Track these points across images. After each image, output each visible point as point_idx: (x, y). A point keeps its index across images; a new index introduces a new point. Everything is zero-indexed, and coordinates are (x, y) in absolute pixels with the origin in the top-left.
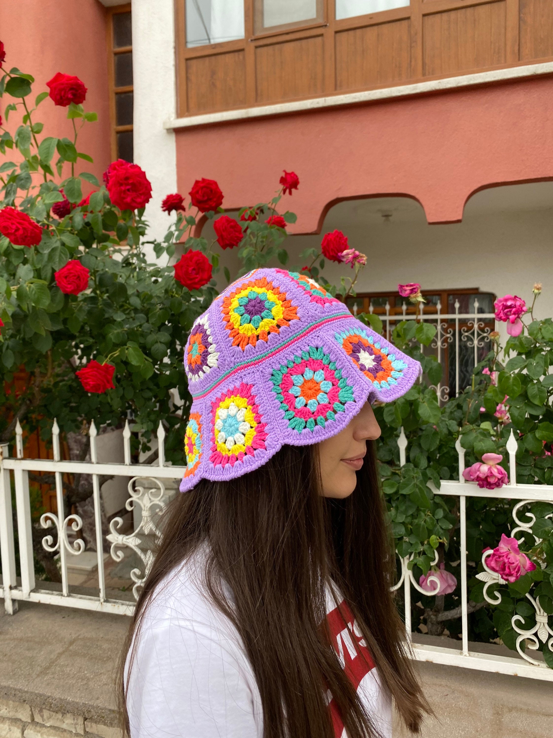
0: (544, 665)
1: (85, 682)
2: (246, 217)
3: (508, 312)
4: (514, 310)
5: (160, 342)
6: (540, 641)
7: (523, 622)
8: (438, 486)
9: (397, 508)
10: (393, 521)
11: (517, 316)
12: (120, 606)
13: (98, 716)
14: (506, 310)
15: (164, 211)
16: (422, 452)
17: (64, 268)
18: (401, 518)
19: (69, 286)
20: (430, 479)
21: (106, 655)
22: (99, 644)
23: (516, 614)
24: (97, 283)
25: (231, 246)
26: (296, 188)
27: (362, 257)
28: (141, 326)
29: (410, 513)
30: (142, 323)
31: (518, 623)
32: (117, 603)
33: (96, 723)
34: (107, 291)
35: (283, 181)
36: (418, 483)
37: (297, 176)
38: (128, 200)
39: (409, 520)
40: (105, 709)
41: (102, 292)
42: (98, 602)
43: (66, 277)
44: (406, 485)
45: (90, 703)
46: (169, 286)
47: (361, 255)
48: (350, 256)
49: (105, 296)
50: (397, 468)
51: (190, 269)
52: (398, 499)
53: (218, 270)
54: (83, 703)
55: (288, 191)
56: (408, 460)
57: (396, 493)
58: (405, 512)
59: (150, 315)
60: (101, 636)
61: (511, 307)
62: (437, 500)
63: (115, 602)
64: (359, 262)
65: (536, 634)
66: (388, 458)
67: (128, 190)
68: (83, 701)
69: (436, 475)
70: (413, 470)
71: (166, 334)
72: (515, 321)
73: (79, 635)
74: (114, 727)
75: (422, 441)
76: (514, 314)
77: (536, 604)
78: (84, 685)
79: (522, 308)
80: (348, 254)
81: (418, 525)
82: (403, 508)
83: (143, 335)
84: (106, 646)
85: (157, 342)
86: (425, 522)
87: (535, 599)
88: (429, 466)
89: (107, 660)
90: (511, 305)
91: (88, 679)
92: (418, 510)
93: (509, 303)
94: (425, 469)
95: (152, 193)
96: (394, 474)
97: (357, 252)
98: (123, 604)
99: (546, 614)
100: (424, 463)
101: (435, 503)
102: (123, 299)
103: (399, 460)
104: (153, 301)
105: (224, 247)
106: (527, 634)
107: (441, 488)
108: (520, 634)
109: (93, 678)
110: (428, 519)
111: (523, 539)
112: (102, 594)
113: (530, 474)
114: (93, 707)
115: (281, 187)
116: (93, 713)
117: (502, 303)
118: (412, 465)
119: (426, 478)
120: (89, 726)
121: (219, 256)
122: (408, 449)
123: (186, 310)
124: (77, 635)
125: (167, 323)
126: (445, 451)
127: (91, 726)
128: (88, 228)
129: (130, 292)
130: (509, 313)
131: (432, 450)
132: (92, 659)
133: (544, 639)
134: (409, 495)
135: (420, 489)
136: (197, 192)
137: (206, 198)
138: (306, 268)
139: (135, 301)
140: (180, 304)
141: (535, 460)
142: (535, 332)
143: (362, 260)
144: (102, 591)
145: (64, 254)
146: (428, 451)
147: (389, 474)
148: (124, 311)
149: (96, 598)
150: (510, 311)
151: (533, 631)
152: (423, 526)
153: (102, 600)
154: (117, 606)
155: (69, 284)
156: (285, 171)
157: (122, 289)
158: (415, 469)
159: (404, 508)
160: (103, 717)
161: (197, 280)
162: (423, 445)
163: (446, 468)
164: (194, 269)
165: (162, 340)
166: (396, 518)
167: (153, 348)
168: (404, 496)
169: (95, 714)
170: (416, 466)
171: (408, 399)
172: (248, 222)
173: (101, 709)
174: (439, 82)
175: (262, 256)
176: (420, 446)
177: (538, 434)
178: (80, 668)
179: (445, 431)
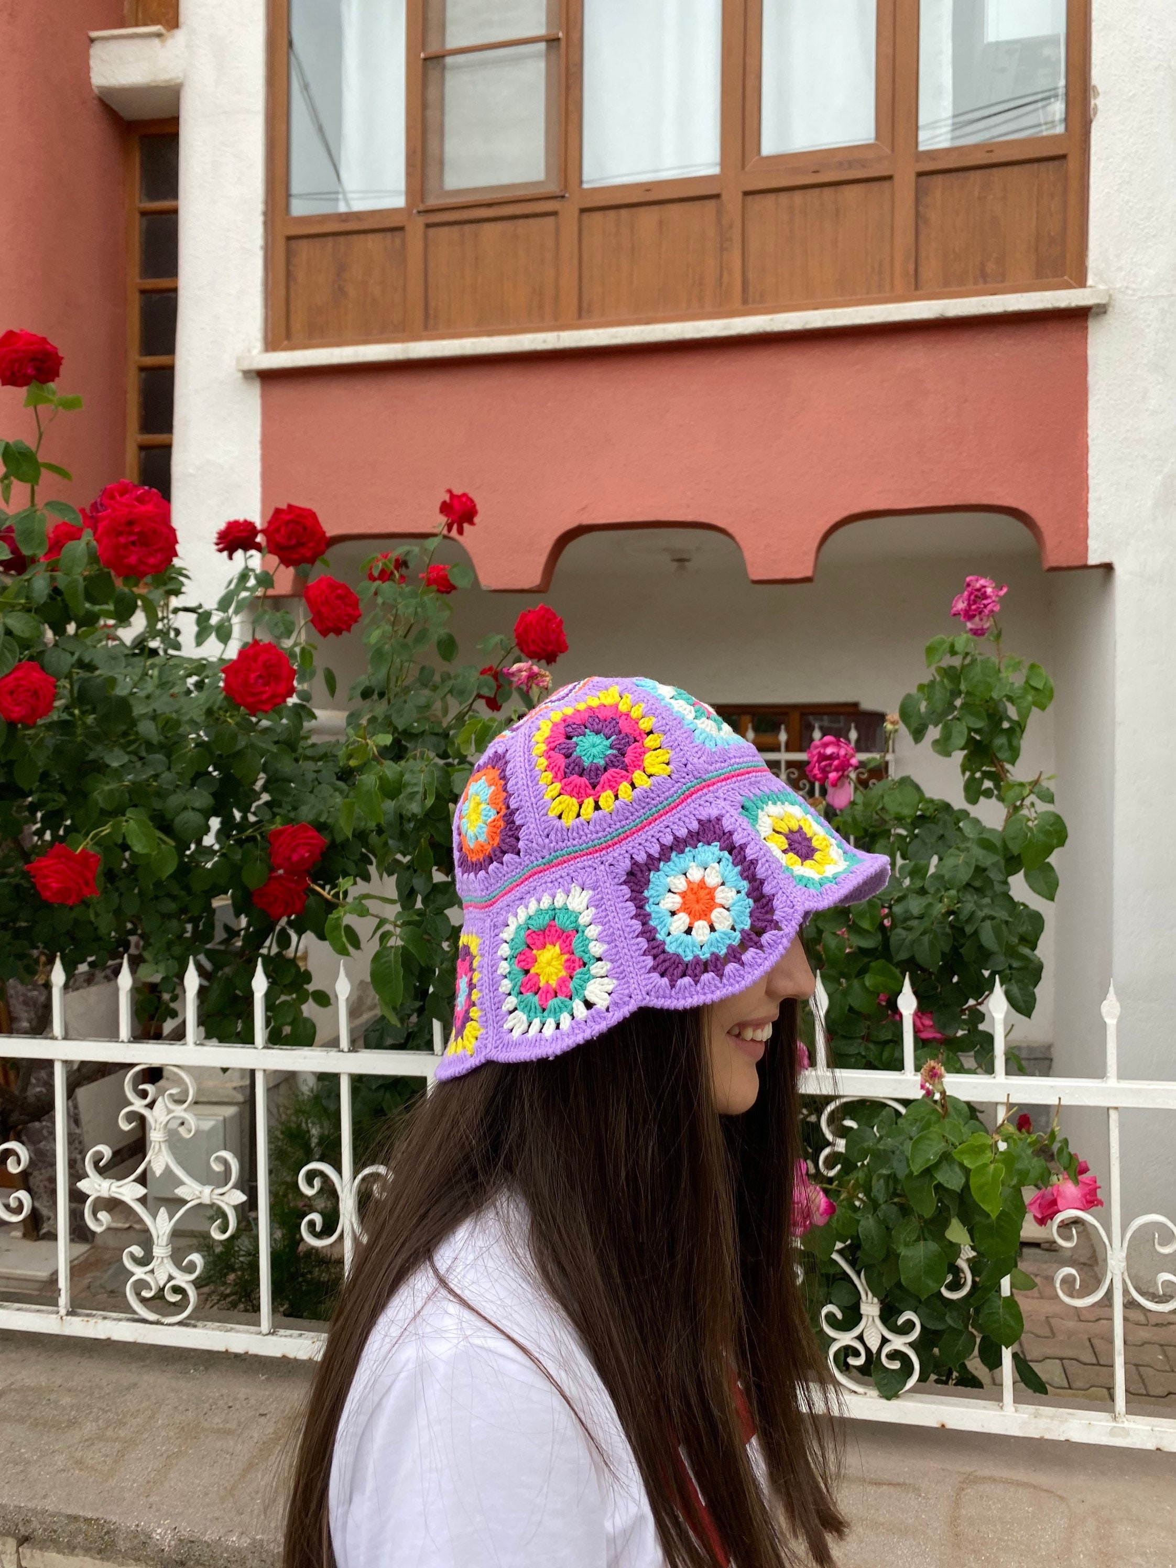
0: (874, 1393)
1: (20, 1468)
2: (376, 573)
3: (826, 766)
4: (836, 762)
5: (193, 809)
6: (868, 1350)
7: (839, 1316)
11: (840, 773)
12: (100, 1321)
13: (45, 1530)
14: (823, 763)
15: (221, 551)
17: (7, 676)
19: (18, 708)
21: (66, 1417)
22: (53, 1397)
23: (831, 1303)
24: (76, 695)
25: (338, 632)
26: (472, 523)
27: (543, 676)
28: (156, 776)
30: (159, 771)
31: (830, 1317)
32: (94, 1316)
33: (41, 1549)
34: (94, 711)
35: (445, 508)
37: (472, 501)
38: (133, 560)
40: (59, 1514)
41: (83, 713)
42: (54, 1316)
43: (11, 693)
45: (30, 1505)
46: (214, 703)
47: (543, 672)
48: (524, 674)
49: (90, 719)
51: (253, 676)
53: (312, 674)
54: (15, 1507)
55: (455, 527)
59: (174, 757)
60: (59, 1382)
61: (831, 757)
63: (88, 1315)
64: (537, 685)
65: (860, 1338)
67: (133, 543)
68: (16, 1503)
71: (205, 793)
72: (839, 784)
73: (12, 1383)
74: (77, 1555)
76: (836, 770)
77: (860, 1283)
78: (17, 1474)
79: (848, 760)
80: (520, 671)
83: (161, 794)
84: (66, 1400)
85: (185, 808)
87: (858, 1274)
89: (68, 1426)
90: (831, 755)
91: (28, 1463)
93: (829, 751)
95: (178, 547)
97: (535, 668)
98: (105, 1318)
99: (876, 1300)
102: (123, 727)
104: (181, 730)
105: (324, 633)
106: (846, 1339)
108: (835, 1340)
109: (36, 1461)
111: (839, 1167)
112: (63, 1300)
113: (859, 1054)
114: (35, 1512)
115: (443, 519)
116: (35, 1524)
117: (817, 751)
120: (28, 1556)
121: (315, 648)
123: (246, 747)
124: (9, 1382)
125: (211, 769)
127: (32, 1556)
128: (59, 598)
129: (139, 710)
130: (828, 769)
132: (37, 1425)
133: (874, 1345)
136: (278, 530)
137: (294, 542)
138: (491, 669)
139: (147, 729)
140: (234, 737)
141: (869, 1028)
142: (874, 801)
143: (543, 681)
144: (63, 1293)
145: (9, 650)
148: (124, 747)
149: (50, 1308)
150: (830, 765)
151: (856, 1332)
153: (63, 1311)
154: (92, 1321)
155: (16, 705)
156: (450, 491)
157: (124, 706)
160: (55, 1531)
161: (264, 697)
164: (260, 677)
165: (197, 805)
167: (178, 819)
169: (39, 1526)
172: (378, 582)
173: (50, 1515)
174: (772, 320)
175: (405, 646)
177: (869, 981)
178: (13, 1443)
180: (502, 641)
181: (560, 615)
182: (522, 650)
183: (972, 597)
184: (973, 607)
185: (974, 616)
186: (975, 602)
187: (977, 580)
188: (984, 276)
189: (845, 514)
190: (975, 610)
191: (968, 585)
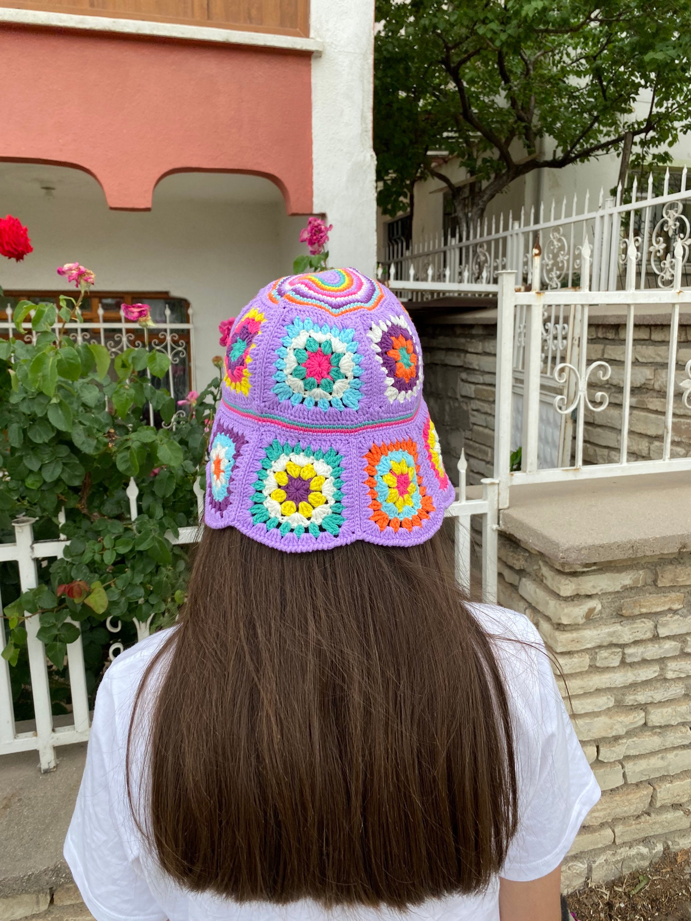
8: (177, 535)
9: (133, 568)
10: (130, 584)
16: (156, 500)
18: (139, 579)
20: (168, 528)
27: (89, 274)
29: (149, 570)
36: (156, 536)
39: (148, 578)
44: (142, 540)
47: (88, 271)
48: (74, 272)
50: (128, 522)
52: (134, 557)
56: (140, 511)
57: (131, 551)
58: (143, 571)
62: (177, 551)
64: (86, 280)
66: (116, 512)
69: (173, 523)
70: (148, 520)
75: (155, 489)
80: (70, 269)
81: (160, 583)
82: (140, 567)
86: (167, 577)
88: (165, 515)
92: (158, 566)
94: (161, 519)
96: (127, 529)
97: (82, 268)
100: (159, 512)
101: (174, 554)
103: (129, 512)
107: (180, 537)
110: (170, 573)
118: (146, 517)
119: (163, 528)
122: (139, 498)
126: (181, 495)
131: (168, 496)
134: (147, 551)
135: (159, 542)
143: (90, 278)
146: (163, 497)
147: (121, 530)
152: (166, 582)
158: (151, 520)
159: (141, 566)
162: (157, 493)
163: (182, 514)
166: (133, 579)
168: (140, 552)
170: (151, 517)
171: (145, 442)
176: (153, 493)
179: (181, 473)
183: (313, 231)
184: (315, 237)
185: (315, 243)
186: (315, 235)
187: (315, 221)
188: (250, 18)
189: (171, 167)
190: (316, 240)
191: (310, 223)
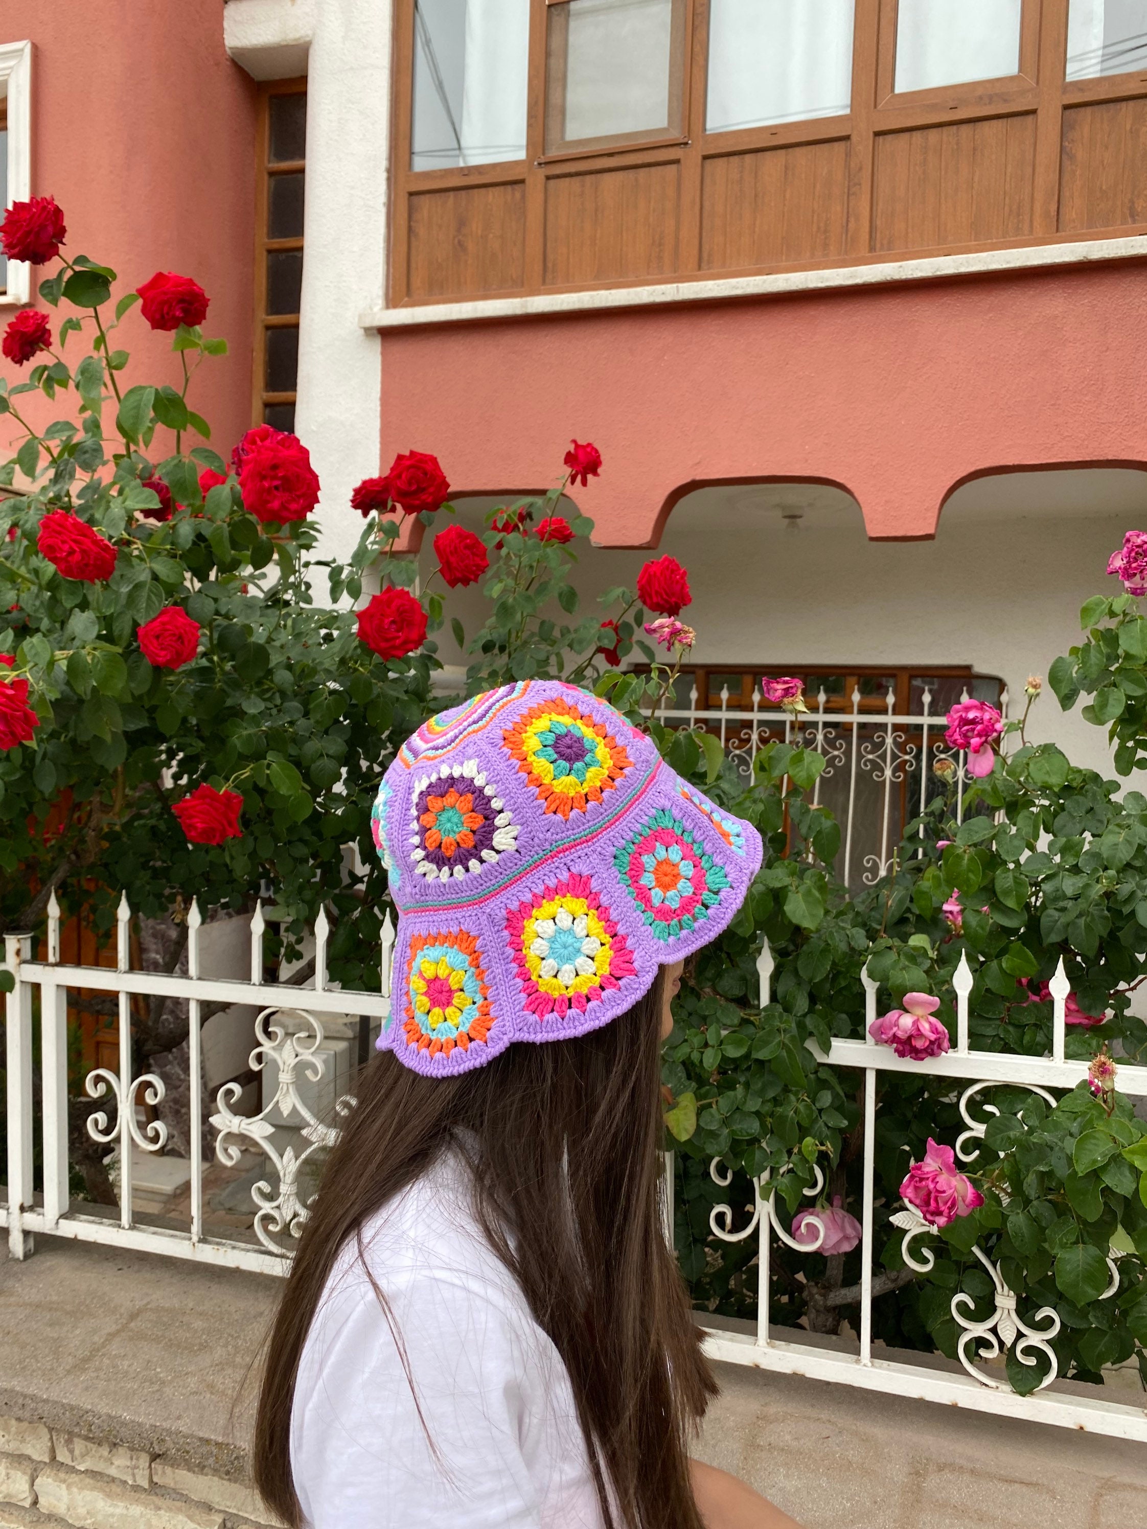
0: (1006, 1388)
1: (156, 1387)
2: (500, 525)
3: (968, 731)
4: (979, 727)
5: (327, 756)
6: (1001, 1343)
7: (972, 1306)
8: (826, 1048)
9: (747, 1085)
10: (738, 1108)
11: (983, 739)
12: (229, 1250)
13: (178, 1450)
14: (966, 728)
15: (356, 508)
16: (799, 984)
17: (154, 620)
18: (754, 1105)
19: (163, 653)
20: (811, 1034)
21: (197, 1341)
22: (185, 1319)
23: (962, 1291)
24: (215, 642)
25: (466, 583)
26: (595, 473)
27: (686, 632)
28: (292, 723)
29: (771, 1094)
30: (295, 718)
31: (962, 1308)
32: (224, 1245)
33: (172, 1466)
34: (233, 658)
35: (570, 459)
36: (786, 1041)
37: (596, 451)
38: (276, 505)
39: (768, 1107)
40: (192, 1436)
41: (222, 659)
42: (187, 1242)
43: (157, 637)
44: (765, 1043)
45: (166, 1425)
46: (347, 652)
47: (686, 628)
48: (666, 630)
49: (228, 666)
50: (754, 1012)
51: (387, 621)
52: (749, 1068)
53: (440, 624)
54: (151, 1426)
55: (579, 478)
56: (773, 997)
57: (747, 1056)
58: (761, 1093)
59: (310, 705)
60: (191, 1305)
61: (973, 722)
62: (823, 1074)
63: (218, 1244)
64: (681, 642)
65: (994, 1330)
66: (738, 992)
67: (277, 488)
68: (152, 1421)
69: (823, 1027)
70: (781, 1016)
71: (339, 740)
72: (982, 749)
73: (148, 1303)
74: (206, 1475)
75: (800, 965)
76: (979, 735)
77: (996, 1275)
78: (153, 1392)
79: (993, 725)
80: (662, 626)
81: (782, 1119)
82: (757, 1085)
83: (296, 740)
84: (198, 1324)
85: (321, 755)
86: (795, 1112)
87: (994, 1265)
88: (811, 1011)
89: (199, 1350)
90: (974, 719)
91: (163, 1383)
92: (786, 1090)
93: (971, 715)
94: (805, 1015)
95: (320, 494)
96: (745, 1022)
97: (678, 624)
98: (234, 1248)
99: (1012, 1293)
100: (802, 1004)
101: (818, 1079)
102: (261, 674)
103: (758, 996)
104: (316, 679)
105: (452, 583)
106: (978, 1330)
107: (831, 1053)
108: (966, 1330)
109: (171, 1382)
110: (801, 1107)
111: (977, 1152)
112: (195, 1228)
113: (997, 1035)
114: (169, 1432)
115: (568, 471)
116: (169, 1444)
117: (961, 714)
118: (779, 1008)
119: (804, 1033)
120: (160, 1472)
121: (443, 598)
122: (775, 978)
123: (379, 696)
124: (145, 1302)
125: (341, 719)
126: (843, 984)
127: (164, 1472)
128: (203, 545)
129: (275, 659)
130: (970, 734)
131: (817, 981)
132: (171, 1347)
133: (1008, 1337)
134: (769, 1061)
135: (789, 1051)
137: (415, 487)
138: (610, 623)
139: (283, 677)
140: (367, 687)
141: (1008, 1010)
142: (1018, 770)
143: (687, 638)
144: (195, 1221)
145: (156, 595)
146: (810, 981)
147: (736, 1021)
148: (260, 695)
149: (183, 1234)
150: (973, 730)
151: (990, 1324)
152: (792, 1118)
153: (195, 1238)
154: (222, 1250)
155: (162, 649)
156: (575, 442)
157: (261, 653)
158: (785, 1014)
159: (760, 1085)
160: (188, 1452)
161: (397, 642)
162: (801, 973)
163: (844, 1016)
164: (394, 622)
165: (331, 752)
166: (745, 1103)
167: (313, 767)
168: (761, 1063)
169: (172, 1446)
170: (787, 1009)
171: (771, 886)
172: (502, 534)
173: (184, 1436)
174: (900, 267)
175: (528, 599)
176: (796, 972)
177: (1006, 963)
178: (149, 1362)
179: (843, 947)
180: (624, 593)
181: (683, 568)
182: (644, 603)
183: (1133, 554)
184: (1134, 565)
185: (1135, 574)
186: (1136, 560)
187: (1138, 536)
188: (1133, 214)
189: (972, 469)
190: (1135, 568)
191: (1128, 541)
